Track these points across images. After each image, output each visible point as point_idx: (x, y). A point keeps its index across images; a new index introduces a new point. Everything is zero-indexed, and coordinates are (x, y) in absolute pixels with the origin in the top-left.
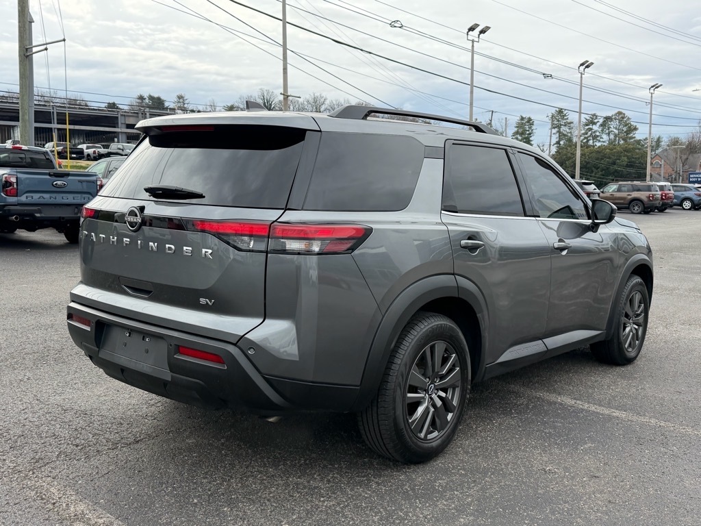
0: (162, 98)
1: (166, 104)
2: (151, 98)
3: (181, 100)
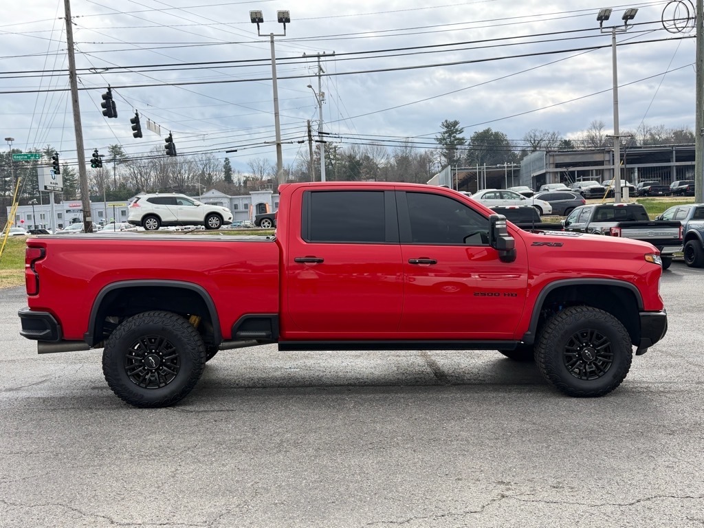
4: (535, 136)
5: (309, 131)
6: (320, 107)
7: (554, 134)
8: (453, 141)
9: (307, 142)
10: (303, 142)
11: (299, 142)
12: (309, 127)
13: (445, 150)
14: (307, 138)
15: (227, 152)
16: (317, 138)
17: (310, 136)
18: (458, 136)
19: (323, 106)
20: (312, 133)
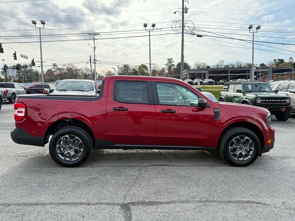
0: (283, 59)
1: (285, 61)
2: (279, 60)
3: (291, 59)
4: (198, 64)
5: (90, 59)
6: (94, 52)
7: (204, 64)
8: (171, 65)
9: (90, 63)
10: (88, 63)
11: (87, 63)
12: (90, 58)
13: (168, 68)
14: (90, 62)
15: (63, 65)
16: (94, 62)
17: (90, 61)
18: (172, 63)
19: (95, 51)
20: (91, 60)
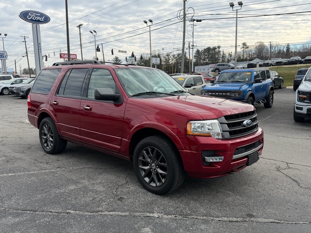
6: (193, 38)
9: (188, 49)
11: (186, 49)
12: (189, 44)
16: (192, 47)
20: (190, 46)
